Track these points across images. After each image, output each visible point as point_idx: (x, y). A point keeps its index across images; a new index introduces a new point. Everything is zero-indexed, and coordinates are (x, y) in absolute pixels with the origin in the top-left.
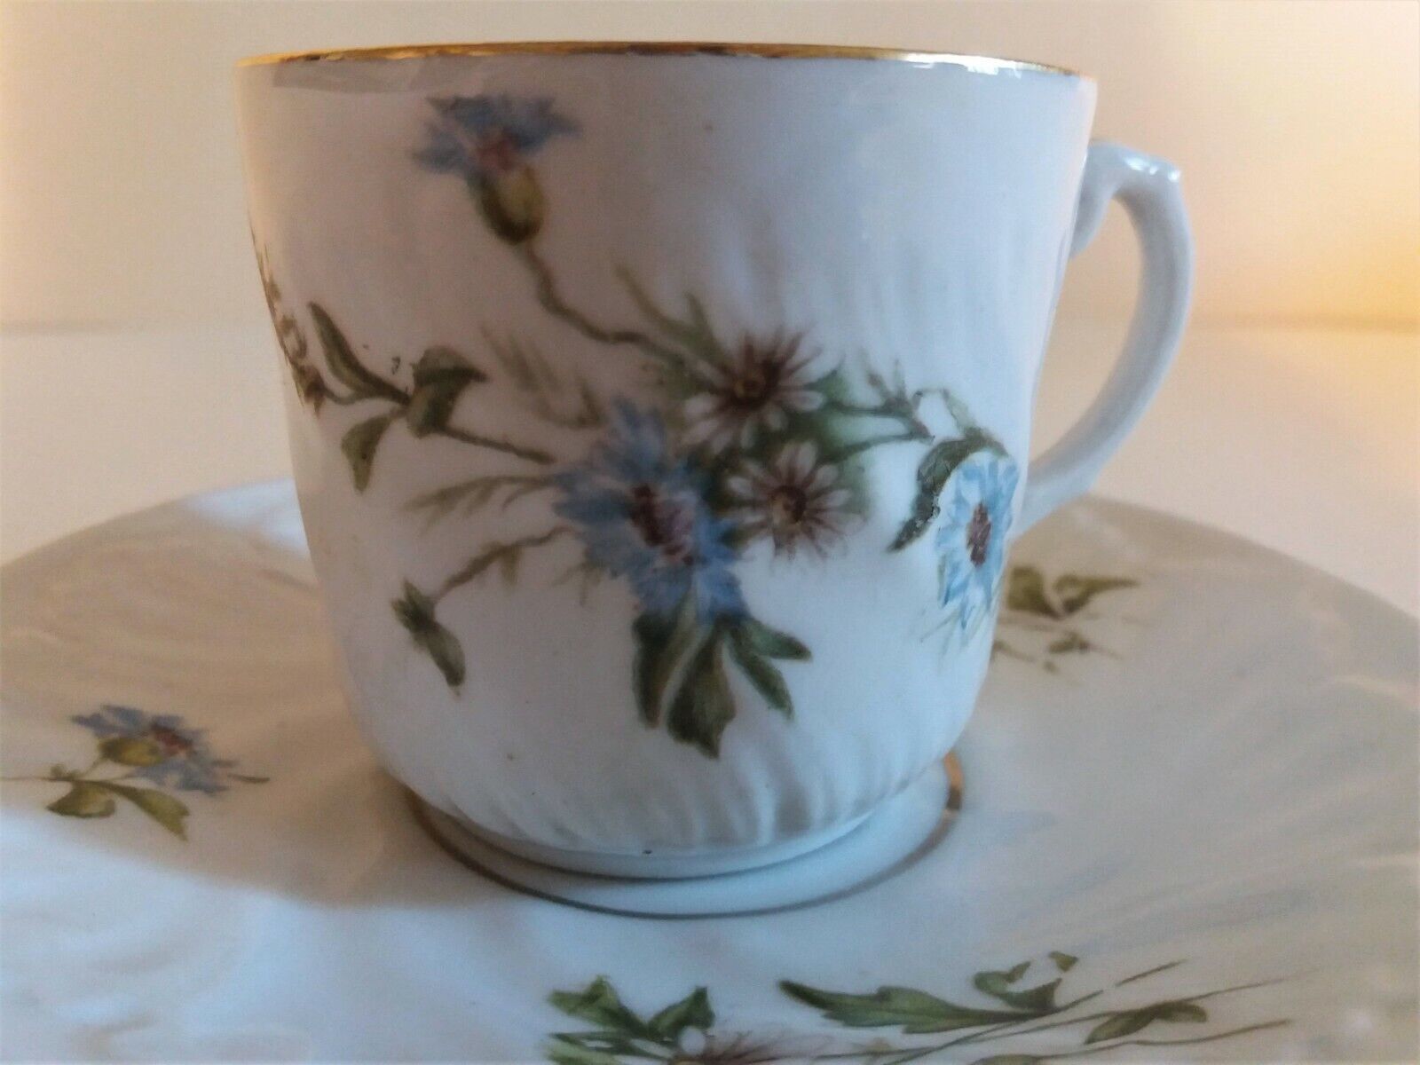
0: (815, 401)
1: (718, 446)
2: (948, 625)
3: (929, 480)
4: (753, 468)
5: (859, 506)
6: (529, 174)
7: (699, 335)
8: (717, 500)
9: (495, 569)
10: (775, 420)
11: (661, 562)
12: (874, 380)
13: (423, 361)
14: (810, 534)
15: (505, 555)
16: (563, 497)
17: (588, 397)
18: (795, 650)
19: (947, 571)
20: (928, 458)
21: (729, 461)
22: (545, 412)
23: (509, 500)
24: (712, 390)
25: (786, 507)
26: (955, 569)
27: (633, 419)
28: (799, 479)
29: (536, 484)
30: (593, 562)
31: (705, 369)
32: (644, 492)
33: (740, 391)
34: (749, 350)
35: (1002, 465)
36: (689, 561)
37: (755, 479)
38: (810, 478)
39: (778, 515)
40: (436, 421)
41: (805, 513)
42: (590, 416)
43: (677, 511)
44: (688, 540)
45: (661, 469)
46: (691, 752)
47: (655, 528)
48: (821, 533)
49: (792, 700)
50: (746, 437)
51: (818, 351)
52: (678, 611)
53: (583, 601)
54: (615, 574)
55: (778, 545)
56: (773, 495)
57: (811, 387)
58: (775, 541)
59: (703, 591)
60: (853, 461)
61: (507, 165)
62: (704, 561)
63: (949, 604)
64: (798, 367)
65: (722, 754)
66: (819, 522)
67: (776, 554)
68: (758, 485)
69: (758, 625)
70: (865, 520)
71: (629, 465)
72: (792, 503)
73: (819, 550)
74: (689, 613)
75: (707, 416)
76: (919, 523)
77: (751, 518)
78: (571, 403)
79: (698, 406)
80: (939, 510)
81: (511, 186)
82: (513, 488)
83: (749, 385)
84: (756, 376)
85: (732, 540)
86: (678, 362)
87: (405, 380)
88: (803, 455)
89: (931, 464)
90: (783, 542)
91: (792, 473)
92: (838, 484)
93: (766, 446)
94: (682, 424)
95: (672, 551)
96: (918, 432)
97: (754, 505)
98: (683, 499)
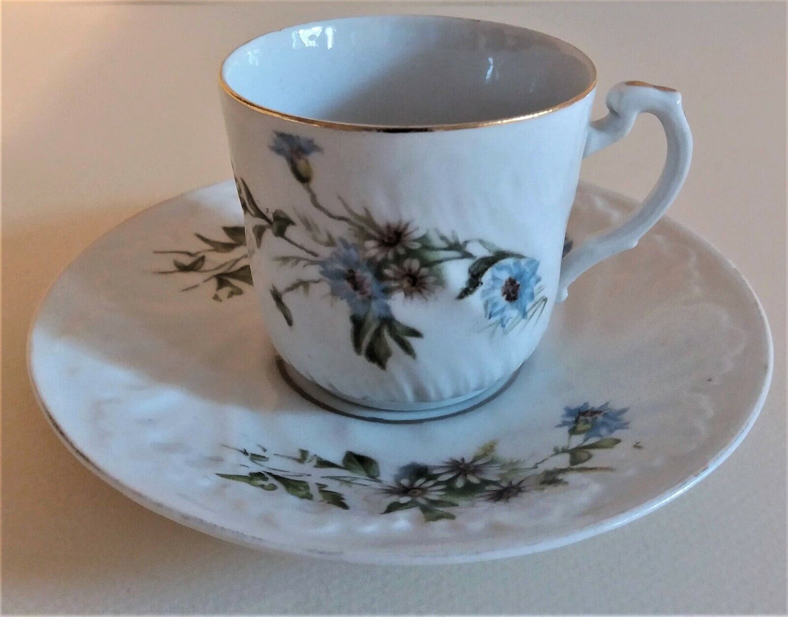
0: (417, 246)
1: (380, 258)
2: (494, 326)
3: (475, 273)
4: (394, 266)
5: (441, 282)
6: (307, 162)
7: (369, 220)
8: (380, 276)
9: (301, 288)
10: (401, 251)
11: (359, 297)
12: (443, 238)
13: (275, 213)
14: (420, 291)
15: (303, 284)
16: (322, 269)
17: (329, 236)
18: (416, 334)
19: (490, 306)
20: (474, 264)
21: (384, 263)
22: (315, 239)
23: (305, 266)
24: (375, 239)
25: (409, 281)
26: (495, 305)
27: (346, 246)
28: (413, 272)
29: (313, 263)
30: (334, 293)
31: (372, 232)
32: (351, 271)
33: (386, 240)
34: (389, 227)
35: (523, 262)
36: (370, 298)
37: (394, 271)
38: (418, 272)
39: (406, 284)
40: (280, 233)
41: (417, 284)
42: (331, 243)
43: (364, 280)
44: (369, 290)
45: (358, 264)
46: (375, 366)
47: (357, 285)
48: (425, 292)
49: (415, 352)
50: (390, 255)
51: (417, 229)
52: (366, 315)
53: (332, 305)
54: (342, 299)
55: (406, 295)
56: (403, 277)
57: (415, 240)
58: (405, 293)
59: (375, 308)
60: (435, 267)
61: (300, 158)
62: (376, 298)
63: (492, 319)
64: (408, 234)
65: (386, 368)
66: (424, 288)
67: (405, 297)
68: (396, 273)
69: (399, 323)
70: (443, 288)
71: (346, 261)
72: (411, 280)
73: (424, 298)
74: (370, 317)
75: (374, 247)
76: (471, 289)
77: (394, 284)
78: (324, 238)
79: (370, 244)
80: (482, 283)
81: (301, 164)
82: (306, 262)
83: (389, 238)
84: (392, 235)
85: (387, 292)
86: (362, 229)
87: (270, 216)
88: (415, 264)
89: (476, 267)
90: (408, 294)
91: (410, 270)
92: (430, 275)
93: (398, 259)
94: (365, 250)
95: (363, 293)
96: (468, 255)
97: (395, 280)
98: (367, 276)
